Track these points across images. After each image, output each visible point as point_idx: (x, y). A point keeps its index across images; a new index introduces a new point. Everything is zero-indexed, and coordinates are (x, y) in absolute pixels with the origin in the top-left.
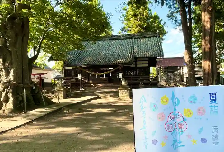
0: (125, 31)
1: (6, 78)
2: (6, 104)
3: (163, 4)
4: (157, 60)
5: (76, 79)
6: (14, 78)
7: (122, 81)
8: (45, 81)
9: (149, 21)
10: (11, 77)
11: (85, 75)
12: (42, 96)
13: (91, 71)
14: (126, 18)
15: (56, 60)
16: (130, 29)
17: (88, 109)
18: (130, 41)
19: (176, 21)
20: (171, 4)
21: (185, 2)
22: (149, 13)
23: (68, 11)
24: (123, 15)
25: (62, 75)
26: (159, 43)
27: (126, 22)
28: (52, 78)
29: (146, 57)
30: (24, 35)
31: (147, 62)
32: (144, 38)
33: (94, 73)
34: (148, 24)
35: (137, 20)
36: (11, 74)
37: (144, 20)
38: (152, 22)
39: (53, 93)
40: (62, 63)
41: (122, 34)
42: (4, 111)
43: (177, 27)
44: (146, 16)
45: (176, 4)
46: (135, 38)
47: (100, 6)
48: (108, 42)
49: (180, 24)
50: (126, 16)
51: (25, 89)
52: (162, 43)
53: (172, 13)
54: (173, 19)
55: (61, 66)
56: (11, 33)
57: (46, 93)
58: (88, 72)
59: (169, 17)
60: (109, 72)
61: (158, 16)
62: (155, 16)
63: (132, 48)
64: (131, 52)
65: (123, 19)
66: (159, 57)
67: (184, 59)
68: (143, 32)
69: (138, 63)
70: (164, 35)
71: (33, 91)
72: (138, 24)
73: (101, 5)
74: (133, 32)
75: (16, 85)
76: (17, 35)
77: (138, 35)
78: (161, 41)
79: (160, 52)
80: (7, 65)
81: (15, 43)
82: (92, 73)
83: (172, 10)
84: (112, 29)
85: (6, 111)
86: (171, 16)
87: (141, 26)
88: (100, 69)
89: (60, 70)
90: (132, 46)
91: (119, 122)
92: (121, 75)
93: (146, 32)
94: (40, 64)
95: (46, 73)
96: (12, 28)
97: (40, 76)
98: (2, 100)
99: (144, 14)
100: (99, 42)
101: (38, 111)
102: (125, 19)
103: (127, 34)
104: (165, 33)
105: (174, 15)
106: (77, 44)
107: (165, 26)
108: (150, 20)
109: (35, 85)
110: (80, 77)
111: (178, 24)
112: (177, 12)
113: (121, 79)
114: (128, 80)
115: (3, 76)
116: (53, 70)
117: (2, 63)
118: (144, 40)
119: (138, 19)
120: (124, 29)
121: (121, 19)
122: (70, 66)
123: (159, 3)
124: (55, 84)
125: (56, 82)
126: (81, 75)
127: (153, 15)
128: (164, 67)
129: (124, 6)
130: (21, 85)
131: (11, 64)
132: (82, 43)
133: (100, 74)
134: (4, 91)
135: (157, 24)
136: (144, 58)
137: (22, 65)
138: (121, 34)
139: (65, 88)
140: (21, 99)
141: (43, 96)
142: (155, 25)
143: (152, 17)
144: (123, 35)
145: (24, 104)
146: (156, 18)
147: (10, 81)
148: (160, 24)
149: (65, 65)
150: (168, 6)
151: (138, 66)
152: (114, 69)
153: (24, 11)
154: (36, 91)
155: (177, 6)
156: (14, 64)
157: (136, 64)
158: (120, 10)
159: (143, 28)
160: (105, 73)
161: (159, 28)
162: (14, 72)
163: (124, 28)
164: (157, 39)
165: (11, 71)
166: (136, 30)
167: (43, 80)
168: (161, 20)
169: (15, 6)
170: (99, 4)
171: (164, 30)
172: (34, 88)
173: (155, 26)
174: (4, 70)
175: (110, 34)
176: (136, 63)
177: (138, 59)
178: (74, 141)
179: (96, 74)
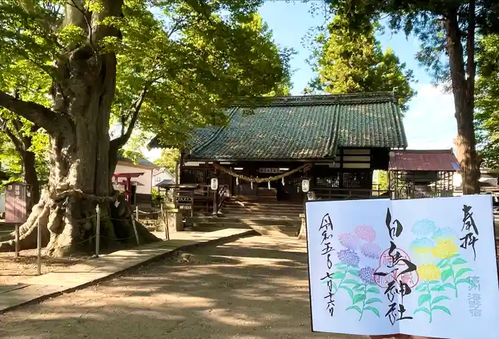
0: (320, 88)
1: (61, 181)
2: (56, 237)
3: (408, 31)
4: (392, 154)
5: (205, 189)
6: (78, 182)
8: (139, 190)
9: (374, 67)
10: (72, 179)
11: (226, 181)
12: (133, 222)
13: (238, 172)
14: (321, 58)
15: (165, 146)
16: (330, 82)
18: (329, 110)
19: (437, 68)
20: (425, 31)
21: (460, 26)
22: (376, 49)
23: (199, 42)
24: (316, 53)
25: (173, 179)
26: (397, 117)
27: (321, 68)
28: (153, 185)
29: (366, 148)
30: (105, 92)
31: (368, 159)
32: (362, 104)
33: (245, 178)
34: (371, 72)
35: (348, 65)
36: (73, 172)
37: (363, 65)
38: (381, 70)
39: (155, 217)
40: (176, 153)
41: (313, 94)
42: (53, 250)
43: (440, 82)
44: (368, 56)
45: (438, 30)
46: (340, 105)
47: (265, 33)
48: (281, 110)
49: (447, 75)
50: (324, 55)
51: (97, 207)
52: (403, 116)
53: (429, 50)
54: (429, 64)
55: (175, 160)
56: (78, 86)
57: (142, 217)
58: (233, 174)
59: (420, 58)
60: (280, 176)
61: (396, 55)
62: (388, 56)
63: (333, 125)
64: (332, 135)
65: (315, 60)
66: (395, 149)
67: (453, 154)
68: (359, 91)
69: (345, 158)
70: (407, 99)
71: (114, 212)
72: (349, 73)
73: (268, 31)
74: (336, 91)
75: (81, 196)
76: (89, 90)
77: (346, 98)
78: (401, 112)
80: (65, 153)
81: (86, 107)
82: (241, 177)
83: (429, 45)
84: (291, 81)
85: (55, 250)
86: (425, 58)
87: (356, 79)
88: (261, 169)
89: (171, 168)
90: (334, 121)
92: (305, 186)
93: (366, 90)
94: (130, 153)
96: (80, 75)
97: (129, 179)
98: (49, 225)
99: (365, 51)
100: (261, 110)
101: (123, 255)
102: (319, 61)
103: (323, 94)
104: (411, 95)
105: (432, 54)
106: (213, 115)
107: (412, 79)
108: (377, 66)
109: (121, 198)
110: (214, 184)
111: (441, 76)
112: (440, 49)
113: (307, 193)
115: (54, 175)
116: (158, 168)
117: (54, 149)
118: (362, 108)
119: (350, 63)
120: (316, 84)
121: (312, 61)
122: (196, 160)
123: (399, 28)
124: (159, 198)
125: (163, 193)
126: (217, 180)
127: (384, 54)
128: (406, 171)
129: (319, 34)
130: (92, 196)
131: (73, 151)
132: (223, 110)
133: (261, 181)
134: (54, 207)
135: (392, 74)
136: (361, 148)
137: (97, 153)
138: (309, 94)
139: (181, 207)
140: (88, 226)
141: (136, 221)
142: (388, 75)
143: (380, 58)
144: (314, 97)
145: (94, 240)
146: (391, 60)
147: (68, 187)
148: (400, 74)
149: (184, 157)
150: (419, 35)
151: (346, 166)
152: (291, 172)
153: (109, 40)
154: (122, 212)
155: (442, 34)
156: (79, 152)
157: (342, 162)
158: (312, 43)
159: (361, 82)
160: (271, 178)
161: (396, 82)
162: (78, 168)
163: (318, 81)
164: (393, 107)
165: (72, 165)
166: (345, 87)
167: (133, 188)
168: (403, 66)
169: (91, 29)
170: (265, 28)
171: (408, 89)
172: (117, 204)
173: (387, 79)
174: (57, 164)
175: (285, 94)
176: (342, 159)
177: (345, 152)
178: (202, 325)
179: (250, 180)
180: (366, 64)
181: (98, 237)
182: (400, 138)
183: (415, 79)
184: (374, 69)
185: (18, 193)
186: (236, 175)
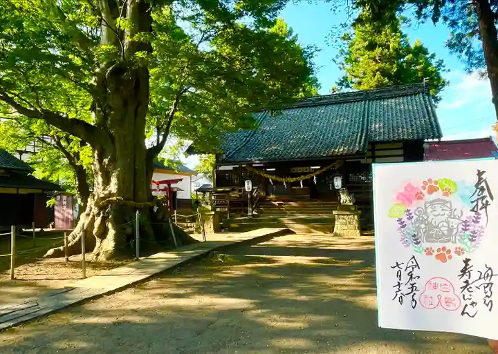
0: (348, 86)
1: (104, 190)
2: (101, 242)
3: (435, 20)
4: (425, 146)
5: (240, 191)
6: (119, 189)
7: (342, 196)
8: (180, 196)
9: (402, 60)
10: (113, 187)
11: (259, 182)
12: (171, 225)
13: (271, 173)
14: (348, 56)
15: (199, 152)
16: (358, 79)
17: (264, 256)
18: (358, 107)
19: (469, 54)
20: (454, 17)
21: (492, 8)
22: (403, 42)
23: (227, 50)
24: (342, 52)
25: (212, 184)
26: (429, 108)
27: (348, 66)
28: (193, 190)
29: (399, 141)
30: (139, 104)
33: (278, 179)
34: (400, 66)
35: (374, 59)
36: (114, 180)
37: (390, 59)
38: (409, 63)
39: (193, 220)
40: (212, 158)
41: (342, 91)
42: (98, 255)
43: (474, 68)
44: (396, 50)
45: (469, 15)
46: (369, 100)
47: (291, 38)
48: (309, 110)
49: (480, 60)
50: (350, 53)
51: (137, 212)
52: (436, 107)
53: (460, 37)
54: (461, 51)
55: (211, 164)
56: (115, 101)
57: (180, 220)
58: (265, 175)
59: (451, 46)
60: (312, 175)
61: (425, 46)
62: (416, 48)
63: (363, 121)
64: (362, 130)
65: (341, 59)
66: (430, 140)
67: (492, 142)
68: (389, 86)
70: (439, 90)
71: (153, 216)
72: (377, 68)
73: (294, 35)
74: (364, 87)
75: (121, 203)
76: (125, 104)
77: (376, 93)
78: (434, 103)
79: (432, 127)
80: (107, 163)
81: (122, 120)
82: (274, 177)
83: (459, 31)
84: (318, 82)
85: (101, 254)
86: (456, 44)
87: (384, 73)
88: (292, 169)
89: (209, 174)
91: (335, 288)
92: (338, 183)
93: (396, 84)
94: (169, 161)
95: (181, 180)
96: (116, 90)
97: (169, 185)
98: (94, 232)
99: (392, 45)
100: (291, 112)
101: (163, 258)
102: (346, 59)
103: (351, 91)
104: (443, 85)
105: (464, 41)
106: (243, 118)
107: (443, 68)
108: (405, 59)
109: (159, 203)
110: (248, 186)
111: (475, 62)
112: (472, 34)
113: (339, 190)
114: (355, 193)
115: (98, 184)
116: (195, 173)
117: (97, 160)
118: (391, 102)
119: (377, 58)
120: (344, 82)
121: (338, 61)
122: (228, 163)
123: (425, 17)
124: (197, 202)
125: (200, 197)
126: (250, 182)
127: (412, 46)
129: (343, 32)
130: (132, 202)
131: (113, 161)
132: (253, 115)
133: (292, 180)
134: (98, 214)
135: (422, 66)
137: (135, 162)
138: (337, 92)
139: (218, 210)
140: (129, 230)
141: (174, 225)
142: (418, 67)
143: (408, 51)
144: (343, 95)
145: (135, 242)
146: (420, 51)
147: (110, 195)
148: (430, 65)
149: (219, 162)
150: (448, 22)
151: (378, 160)
152: (323, 170)
153: (140, 54)
154: (160, 217)
155: (473, 19)
156: (118, 162)
158: (336, 41)
159: (390, 77)
160: (303, 177)
161: (426, 73)
162: (118, 177)
163: (345, 79)
164: (424, 98)
165: (113, 174)
166: (373, 83)
167: (174, 194)
168: (433, 56)
169: (123, 47)
170: (290, 32)
171: (439, 78)
172: (155, 209)
173: (417, 70)
174: (100, 173)
175: (314, 94)
176: (373, 154)
177: (377, 147)
178: (233, 326)
179: (283, 180)
180: (393, 58)
181: (137, 241)
182: (434, 130)
183: (446, 68)
184: (402, 62)
185: (65, 203)
186: (269, 176)
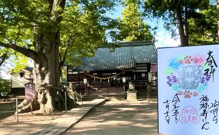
6: (50, 81)
11: (90, 80)
13: (95, 75)
18: (128, 48)
29: (145, 64)
32: (140, 45)
36: (47, 78)
38: (145, 32)
46: (132, 46)
58: (93, 77)
64: (132, 58)
80: (43, 70)
82: (97, 77)
87: (135, 35)
88: (102, 74)
90: (131, 53)
110: (85, 81)
126: (86, 79)
131: (47, 69)
133: (105, 79)
147: (46, 84)
151: (138, 71)
152: (118, 75)
159: (137, 37)
160: (109, 78)
162: (49, 76)
165: (47, 75)
174: (40, 75)
179: (100, 78)
